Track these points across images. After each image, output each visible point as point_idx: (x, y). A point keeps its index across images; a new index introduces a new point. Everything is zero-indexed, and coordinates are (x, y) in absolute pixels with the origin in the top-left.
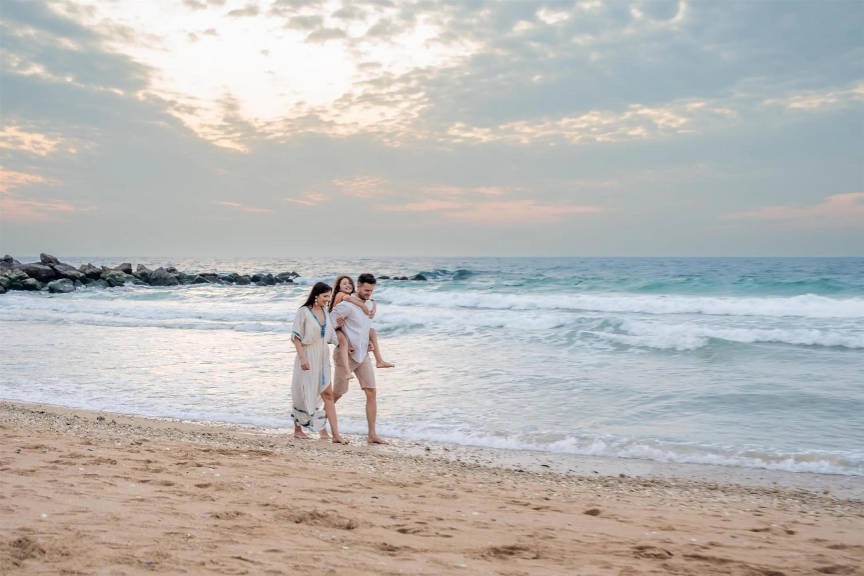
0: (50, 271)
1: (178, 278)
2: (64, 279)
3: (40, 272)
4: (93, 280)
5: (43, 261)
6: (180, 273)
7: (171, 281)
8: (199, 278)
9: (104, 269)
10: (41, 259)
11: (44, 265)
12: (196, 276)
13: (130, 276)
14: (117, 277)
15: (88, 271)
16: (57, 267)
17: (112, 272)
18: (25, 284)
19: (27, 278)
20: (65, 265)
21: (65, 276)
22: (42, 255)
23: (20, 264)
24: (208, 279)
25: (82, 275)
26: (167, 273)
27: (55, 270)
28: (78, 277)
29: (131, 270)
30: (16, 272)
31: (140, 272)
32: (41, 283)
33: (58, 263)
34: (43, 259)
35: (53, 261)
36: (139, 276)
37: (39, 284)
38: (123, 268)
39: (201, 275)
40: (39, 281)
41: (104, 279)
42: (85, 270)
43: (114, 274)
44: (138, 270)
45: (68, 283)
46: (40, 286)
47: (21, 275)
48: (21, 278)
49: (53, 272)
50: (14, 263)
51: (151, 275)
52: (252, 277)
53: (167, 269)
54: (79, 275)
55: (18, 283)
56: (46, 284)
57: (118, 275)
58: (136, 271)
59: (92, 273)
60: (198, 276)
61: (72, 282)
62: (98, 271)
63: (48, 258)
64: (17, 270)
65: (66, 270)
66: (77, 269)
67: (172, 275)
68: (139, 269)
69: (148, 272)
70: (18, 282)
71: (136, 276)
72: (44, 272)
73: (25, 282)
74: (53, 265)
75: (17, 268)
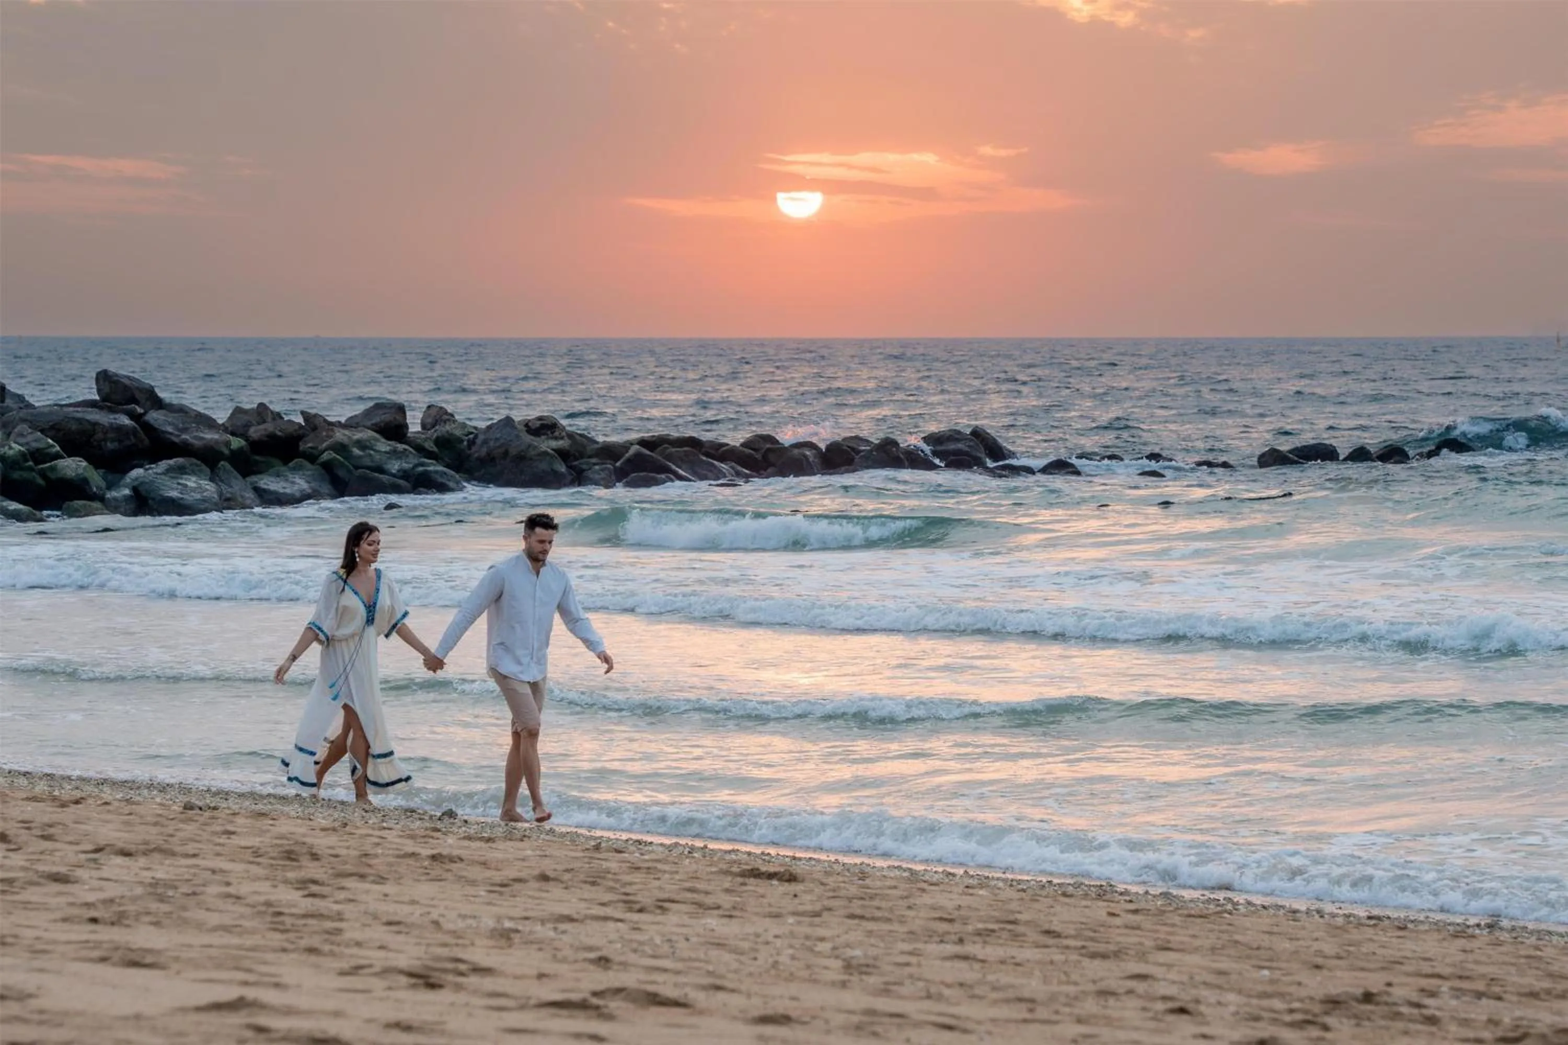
0: (134, 432)
1: (563, 454)
2: (180, 460)
3: (99, 436)
4: (275, 461)
5: (104, 399)
6: (571, 436)
7: (543, 466)
8: (638, 455)
9: (313, 422)
10: (99, 391)
11: (111, 410)
12: (626, 446)
13: (401, 447)
14: (356, 451)
15: (255, 432)
16: (155, 417)
17: (340, 435)
18: (52, 476)
19: (57, 456)
20: (181, 410)
21: (184, 450)
22: (104, 377)
23: (29, 406)
24: (669, 458)
25: (237, 443)
26: (528, 438)
27: (149, 428)
28: (226, 452)
29: (406, 426)
30: (21, 435)
31: (433, 434)
32: (101, 471)
33: (159, 404)
34: (107, 389)
35: (138, 395)
36: (430, 446)
37: (96, 478)
38: (376, 420)
39: (643, 443)
40: (97, 467)
41: (312, 458)
42: (248, 426)
43: (346, 441)
44: (424, 426)
45: (193, 473)
46: (103, 484)
47: (41, 445)
48: (39, 456)
49: (142, 435)
50: (9, 402)
51: (472, 443)
52: (823, 446)
53: (527, 425)
54: (228, 444)
55: (25, 475)
56: (122, 478)
57: (361, 444)
58: (419, 428)
59: (272, 437)
60: (635, 448)
61: (207, 470)
62: (291, 429)
63: (126, 387)
64: (23, 428)
65: (185, 430)
66: (220, 422)
67: (547, 445)
68: (429, 420)
69: (458, 433)
70: (31, 469)
71: (420, 450)
72: (111, 435)
73: (53, 469)
74: (140, 410)
75: (23, 420)
